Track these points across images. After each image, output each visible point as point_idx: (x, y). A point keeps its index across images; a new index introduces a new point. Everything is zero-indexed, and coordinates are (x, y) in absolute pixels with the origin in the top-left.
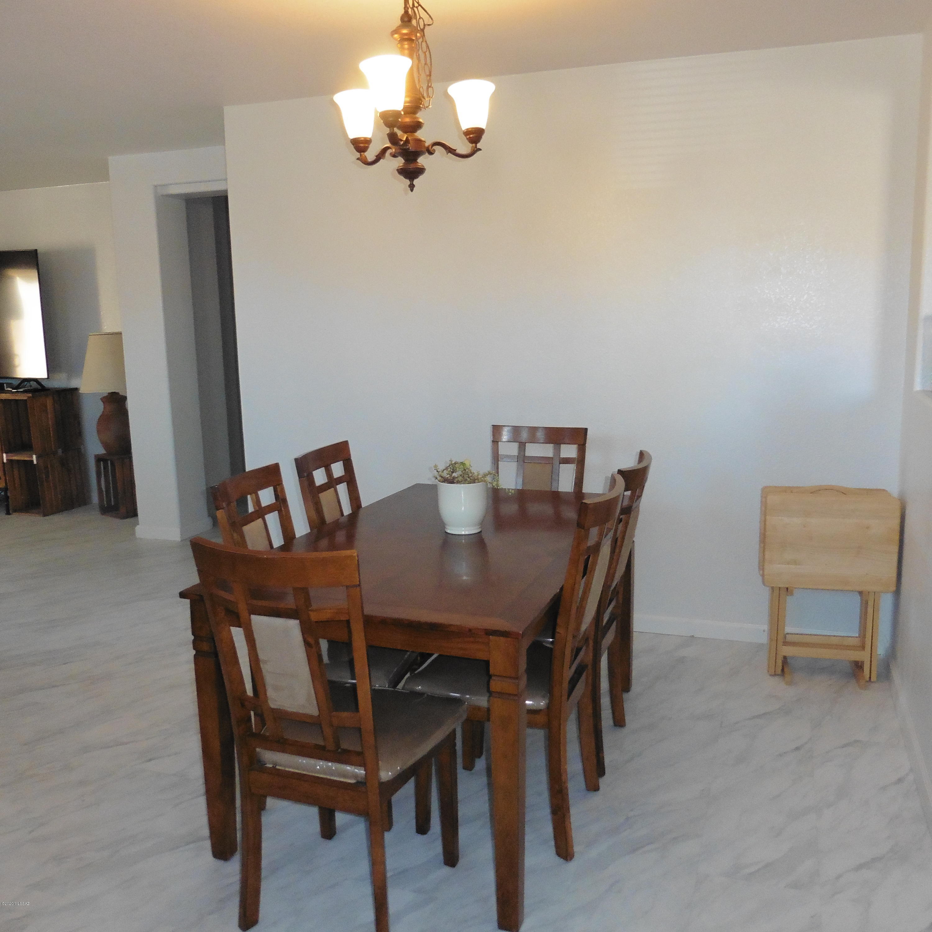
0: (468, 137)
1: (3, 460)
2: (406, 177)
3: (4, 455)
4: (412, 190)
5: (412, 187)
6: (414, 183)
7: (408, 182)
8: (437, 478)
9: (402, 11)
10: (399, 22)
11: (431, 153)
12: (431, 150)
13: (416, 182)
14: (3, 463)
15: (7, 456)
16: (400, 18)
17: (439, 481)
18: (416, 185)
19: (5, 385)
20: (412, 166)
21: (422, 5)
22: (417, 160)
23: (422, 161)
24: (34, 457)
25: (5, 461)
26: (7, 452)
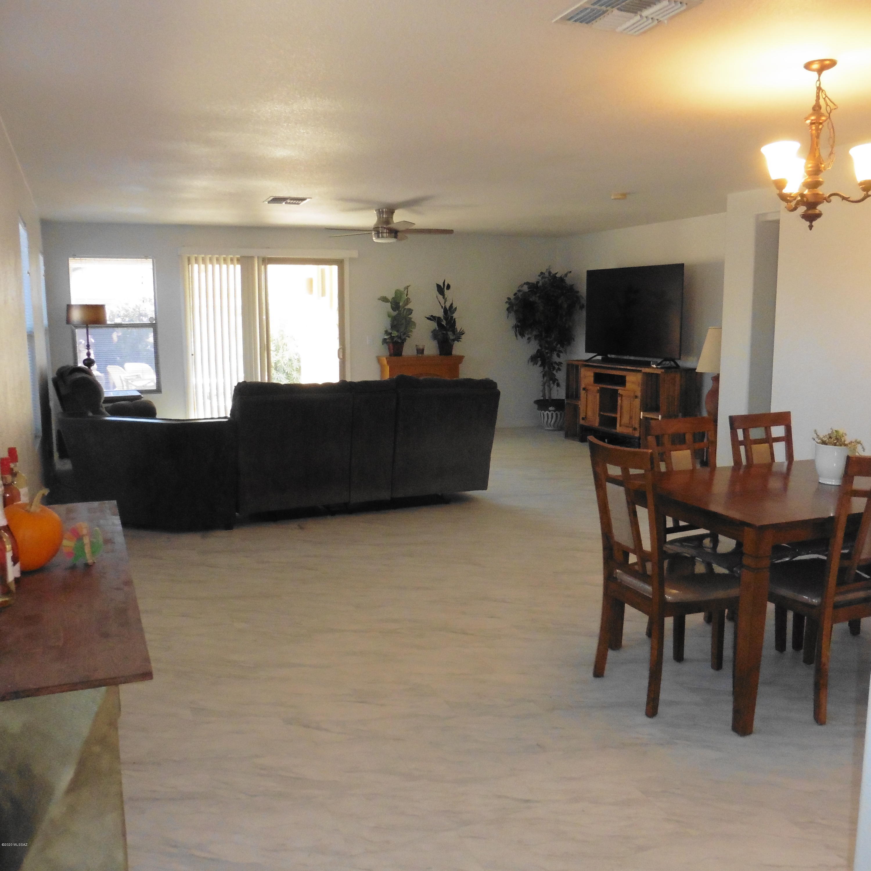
0: (861, 187)
1: (640, 416)
2: (807, 220)
3: (642, 413)
4: (811, 229)
5: (811, 227)
6: (813, 224)
7: (808, 223)
8: (814, 440)
9: (814, 103)
10: (811, 111)
11: (829, 202)
12: (828, 200)
13: (814, 223)
14: (641, 419)
15: (643, 414)
16: (812, 108)
17: (817, 443)
18: (814, 226)
19: (651, 362)
20: (810, 212)
21: (828, 96)
22: (816, 207)
23: (820, 208)
24: (660, 416)
25: (641, 418)
26: (643, 411)
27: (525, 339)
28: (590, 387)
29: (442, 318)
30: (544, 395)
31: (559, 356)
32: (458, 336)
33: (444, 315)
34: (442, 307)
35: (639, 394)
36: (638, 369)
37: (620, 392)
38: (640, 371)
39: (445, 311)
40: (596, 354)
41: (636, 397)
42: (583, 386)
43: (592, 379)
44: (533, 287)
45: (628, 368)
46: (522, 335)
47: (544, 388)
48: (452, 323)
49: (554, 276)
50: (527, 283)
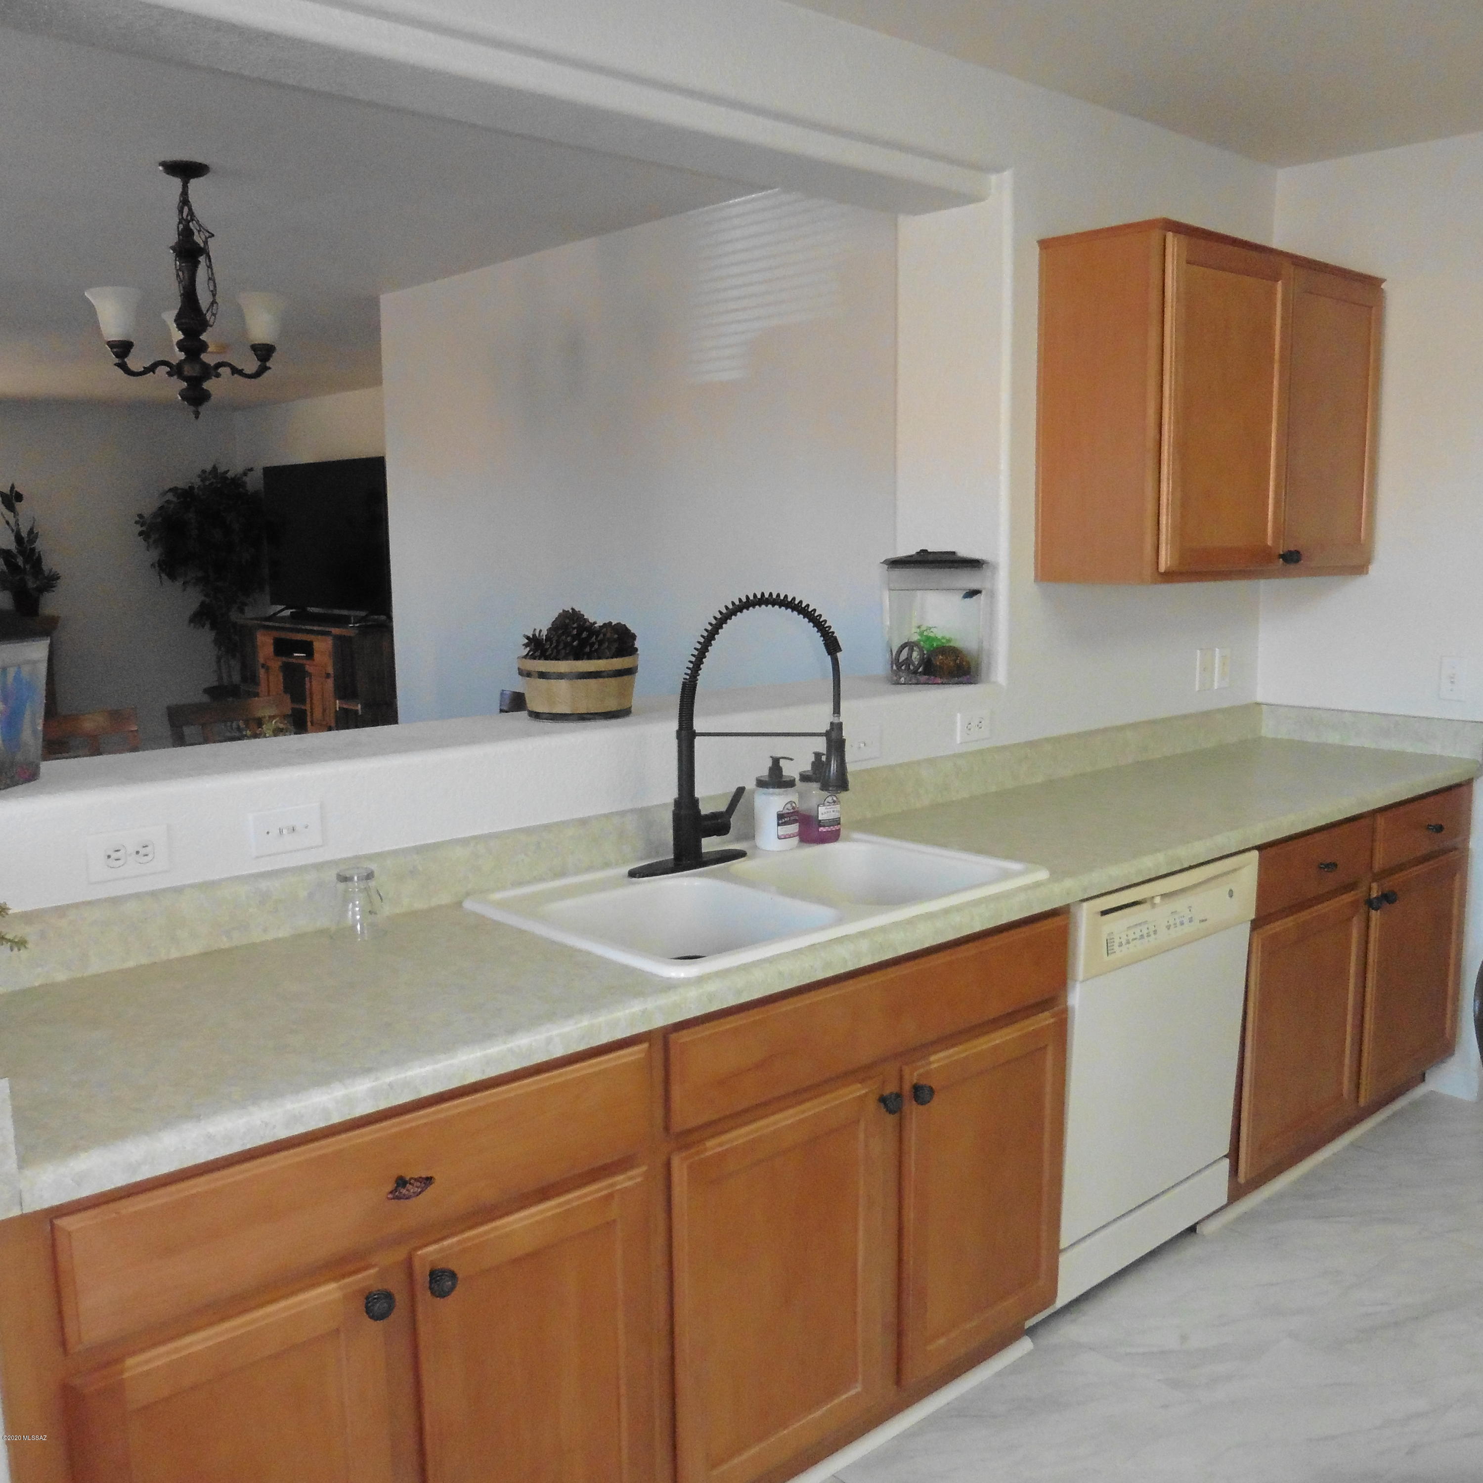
1: (336, 707)
12: (216, 373)
15: (339, 703)
22: (200, 385)
25: (337, 710)
26: (340, 699)
27: (179, 583)
28: (269, 664)
29: (15, 551)
30: (220, 678)
31: (242, 611)
32: (50, 582)
33: (17, 547)
34: (13, 531)
35: (330, 670)
36: (327, 629)
37: (307, 668)
38: (328, 633)
39: (19, 539)
40: (283, 607)
41: (328, 676)
42: (261, 661)
43: (271, 649)
44: (185, 496)
45: (315, 628)
46: (172, 576)
47: (220, 668)
48: (34, 560)
49: (223, 477)
50: (173, 490)
